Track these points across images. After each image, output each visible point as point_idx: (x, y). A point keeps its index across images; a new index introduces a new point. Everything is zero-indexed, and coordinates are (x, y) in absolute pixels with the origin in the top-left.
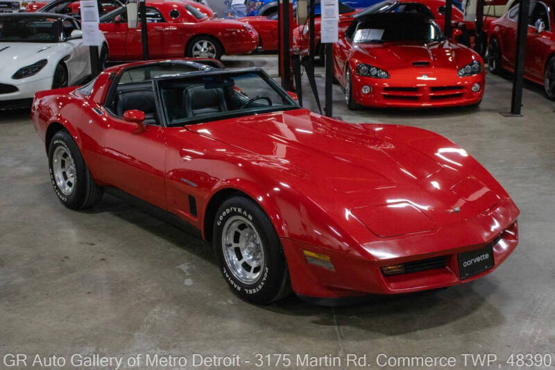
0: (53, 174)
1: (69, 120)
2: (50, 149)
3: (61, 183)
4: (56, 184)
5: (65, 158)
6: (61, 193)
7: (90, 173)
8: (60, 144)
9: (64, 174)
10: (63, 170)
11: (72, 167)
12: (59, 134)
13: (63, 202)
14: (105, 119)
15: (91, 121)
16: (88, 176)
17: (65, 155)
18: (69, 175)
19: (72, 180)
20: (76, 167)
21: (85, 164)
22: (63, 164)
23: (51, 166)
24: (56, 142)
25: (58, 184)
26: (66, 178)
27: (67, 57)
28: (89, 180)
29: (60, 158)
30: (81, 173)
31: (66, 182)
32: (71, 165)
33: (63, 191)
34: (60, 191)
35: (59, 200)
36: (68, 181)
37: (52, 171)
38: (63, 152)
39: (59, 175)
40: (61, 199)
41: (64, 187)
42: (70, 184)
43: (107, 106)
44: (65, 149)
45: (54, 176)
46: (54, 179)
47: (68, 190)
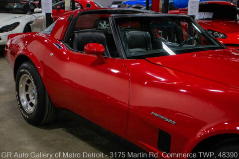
0: (18, 96)
1: (33, 53)
2: (17, 76)
3: (24, 103)
4: (20, 104)
5: (29, 83)
6: (24, 112)
7: (49, 97)
8: (25, 73)
9: (27, 96)
10: (27, 93)
11: (34, 91)
12: (25, 65)
13: (25, 118)
14: (65, 53)
15: (52, 54)
16: (47, 99)
17: (29, 81)
18: (31, 97)
19: (34, 102)
20: (38, 92)
21: (45, 89)
22: (27, 88)
23: (17, 89)
24: (22, 70)
25: (23, 104)
26: (28, 99)
27: (31, 22)
28: (48, 103)
29: (25, 83)
30: (42, 96)
31: (29, 103)
32: (33, 90)
33: (26, 110)
34: (23, 110)
35: (22, 117)
36: (30, 102)
37: (18, 93)
38: (27, 79)
39: (23, 97)
40: (24, 116)
41: (27, 107)
42: (31, 104)
43: (65, 42)
44: (29, 77)
45: (19, 98)
46: (19, 100)
47: (30, 109)
